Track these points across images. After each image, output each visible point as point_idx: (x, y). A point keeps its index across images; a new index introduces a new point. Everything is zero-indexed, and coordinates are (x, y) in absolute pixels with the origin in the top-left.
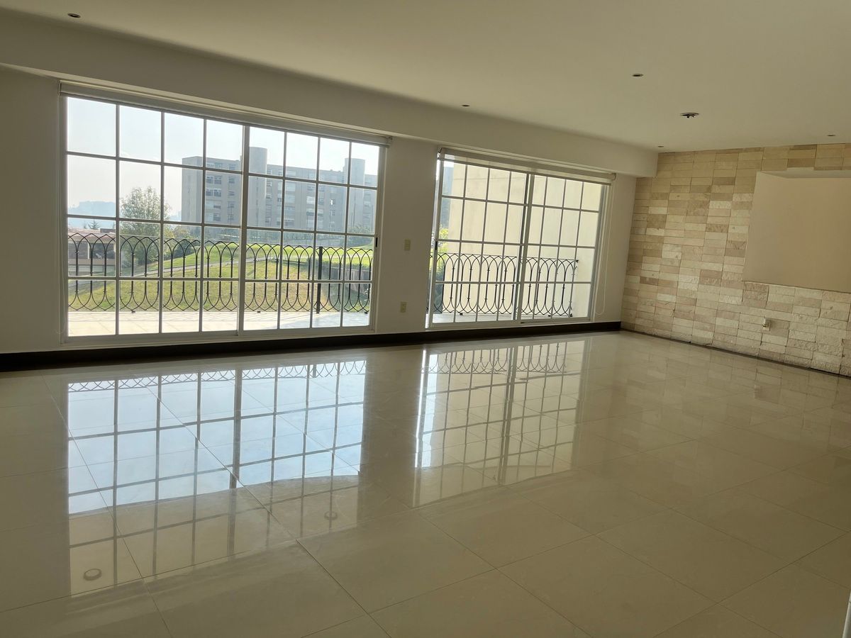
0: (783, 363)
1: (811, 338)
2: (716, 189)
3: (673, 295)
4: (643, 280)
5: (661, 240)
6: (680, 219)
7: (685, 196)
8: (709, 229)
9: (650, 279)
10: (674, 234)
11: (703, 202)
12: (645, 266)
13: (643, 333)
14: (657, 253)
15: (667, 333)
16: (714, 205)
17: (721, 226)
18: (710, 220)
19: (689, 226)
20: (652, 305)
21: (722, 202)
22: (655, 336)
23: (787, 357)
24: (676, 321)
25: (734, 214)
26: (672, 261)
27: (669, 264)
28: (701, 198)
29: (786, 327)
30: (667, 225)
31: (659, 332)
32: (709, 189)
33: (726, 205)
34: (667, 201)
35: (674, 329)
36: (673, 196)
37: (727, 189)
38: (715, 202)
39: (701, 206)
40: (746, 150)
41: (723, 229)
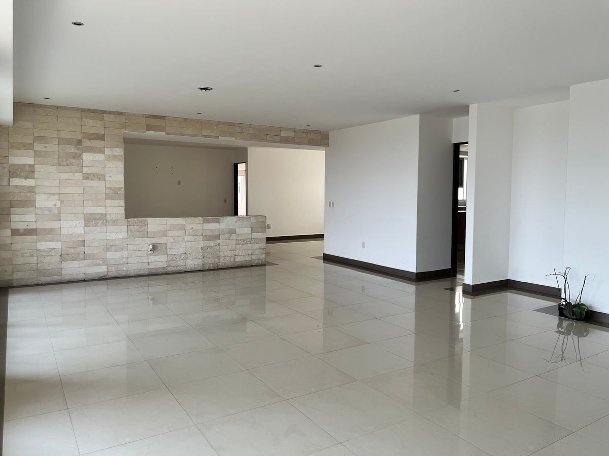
0: (167, 274)
1: (182, 251)
2: (87, 143)
3: (57, 241)
4: (15, 232)
5: (31, 189)
6: (51, 169)
7: (53, 147)
8: (86, 177)
9: (24, 230)
10: (47, 183)
11: (76, 154)
12: (14, 218)
13: (27, 286)
14: (28, 203)
15: (57, 278)
16: (87, 157)
17: (97, 175)
18: (85, 170)
19: (64, 176)
20: (32, 256)
21: (95, 155)
22: (42, 285)
23: (169, 268)
24: (65, 265)
25: (109, 164)
26: (50, 209)
27: (47, 212)
28: (72, 149)
29: (164, 248)
30: (36, 175)
31: (47, 279)
32: (79, 142)
33: (100, 157)
34: (32, 152)
35: (64, 273)
36: (38, 147)
37: (98, 144)
38: (88, 154)
39: (74, 158)
40: (110, 113)
41: (101, 177)
